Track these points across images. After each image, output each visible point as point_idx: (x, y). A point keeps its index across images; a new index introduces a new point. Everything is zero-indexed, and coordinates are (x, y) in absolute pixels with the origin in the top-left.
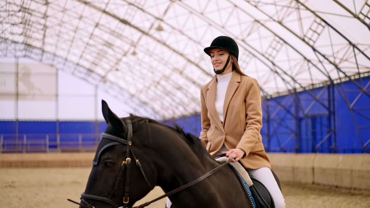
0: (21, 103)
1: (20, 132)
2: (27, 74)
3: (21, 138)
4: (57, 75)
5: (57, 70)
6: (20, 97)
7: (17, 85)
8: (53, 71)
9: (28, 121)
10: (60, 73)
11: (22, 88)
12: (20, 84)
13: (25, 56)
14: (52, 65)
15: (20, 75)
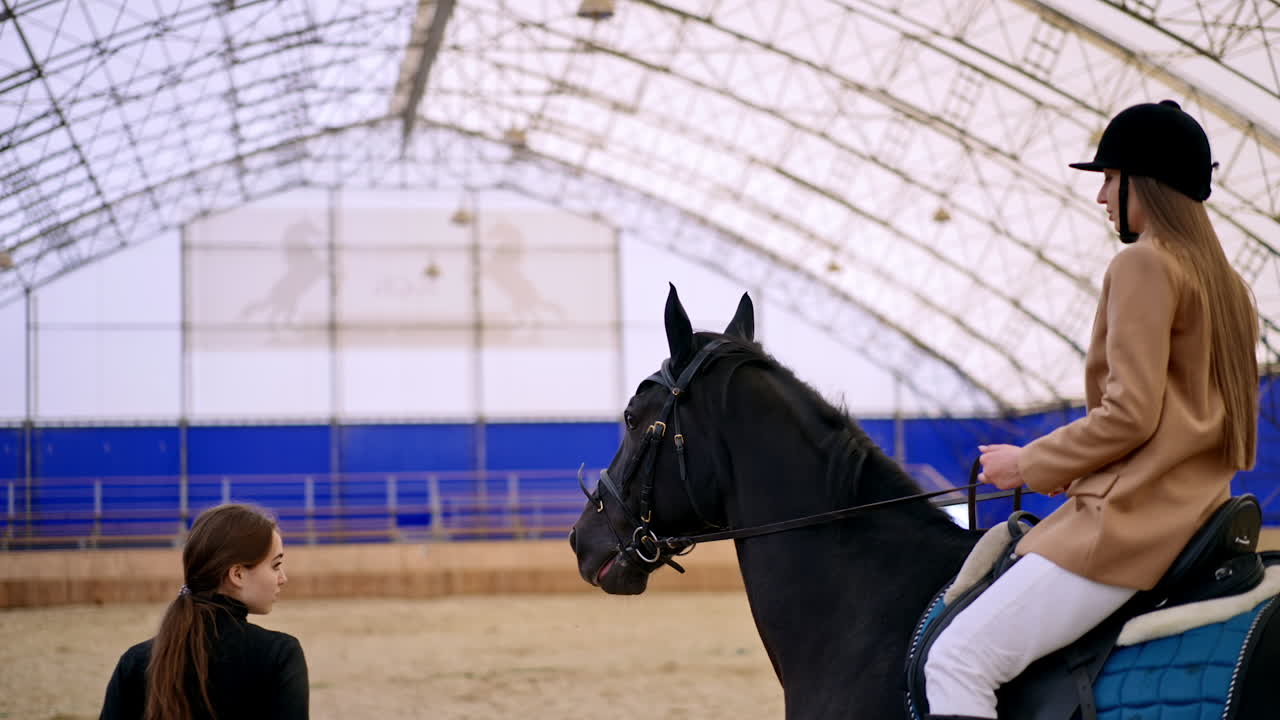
0: (491, 356)
1: (491, 465)
2: (511, 252)
3: (498, 486)
4: (616, 250)
5: (618, 231)
6: (487, 335)
7: (476, 292)
8: (604, 236)
9: (519, 421)
10: (628, 243)
11: (495, 302)
12: (488, 287)
13: (501, 185)
14: (596, 217)
15: (486, 257)
